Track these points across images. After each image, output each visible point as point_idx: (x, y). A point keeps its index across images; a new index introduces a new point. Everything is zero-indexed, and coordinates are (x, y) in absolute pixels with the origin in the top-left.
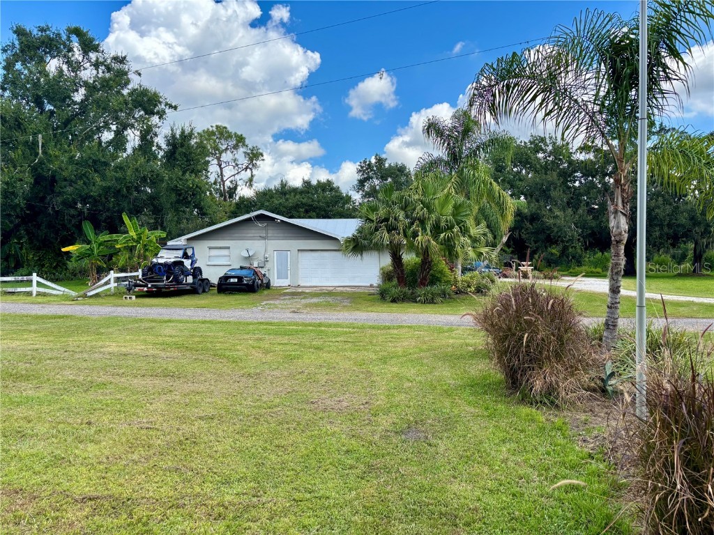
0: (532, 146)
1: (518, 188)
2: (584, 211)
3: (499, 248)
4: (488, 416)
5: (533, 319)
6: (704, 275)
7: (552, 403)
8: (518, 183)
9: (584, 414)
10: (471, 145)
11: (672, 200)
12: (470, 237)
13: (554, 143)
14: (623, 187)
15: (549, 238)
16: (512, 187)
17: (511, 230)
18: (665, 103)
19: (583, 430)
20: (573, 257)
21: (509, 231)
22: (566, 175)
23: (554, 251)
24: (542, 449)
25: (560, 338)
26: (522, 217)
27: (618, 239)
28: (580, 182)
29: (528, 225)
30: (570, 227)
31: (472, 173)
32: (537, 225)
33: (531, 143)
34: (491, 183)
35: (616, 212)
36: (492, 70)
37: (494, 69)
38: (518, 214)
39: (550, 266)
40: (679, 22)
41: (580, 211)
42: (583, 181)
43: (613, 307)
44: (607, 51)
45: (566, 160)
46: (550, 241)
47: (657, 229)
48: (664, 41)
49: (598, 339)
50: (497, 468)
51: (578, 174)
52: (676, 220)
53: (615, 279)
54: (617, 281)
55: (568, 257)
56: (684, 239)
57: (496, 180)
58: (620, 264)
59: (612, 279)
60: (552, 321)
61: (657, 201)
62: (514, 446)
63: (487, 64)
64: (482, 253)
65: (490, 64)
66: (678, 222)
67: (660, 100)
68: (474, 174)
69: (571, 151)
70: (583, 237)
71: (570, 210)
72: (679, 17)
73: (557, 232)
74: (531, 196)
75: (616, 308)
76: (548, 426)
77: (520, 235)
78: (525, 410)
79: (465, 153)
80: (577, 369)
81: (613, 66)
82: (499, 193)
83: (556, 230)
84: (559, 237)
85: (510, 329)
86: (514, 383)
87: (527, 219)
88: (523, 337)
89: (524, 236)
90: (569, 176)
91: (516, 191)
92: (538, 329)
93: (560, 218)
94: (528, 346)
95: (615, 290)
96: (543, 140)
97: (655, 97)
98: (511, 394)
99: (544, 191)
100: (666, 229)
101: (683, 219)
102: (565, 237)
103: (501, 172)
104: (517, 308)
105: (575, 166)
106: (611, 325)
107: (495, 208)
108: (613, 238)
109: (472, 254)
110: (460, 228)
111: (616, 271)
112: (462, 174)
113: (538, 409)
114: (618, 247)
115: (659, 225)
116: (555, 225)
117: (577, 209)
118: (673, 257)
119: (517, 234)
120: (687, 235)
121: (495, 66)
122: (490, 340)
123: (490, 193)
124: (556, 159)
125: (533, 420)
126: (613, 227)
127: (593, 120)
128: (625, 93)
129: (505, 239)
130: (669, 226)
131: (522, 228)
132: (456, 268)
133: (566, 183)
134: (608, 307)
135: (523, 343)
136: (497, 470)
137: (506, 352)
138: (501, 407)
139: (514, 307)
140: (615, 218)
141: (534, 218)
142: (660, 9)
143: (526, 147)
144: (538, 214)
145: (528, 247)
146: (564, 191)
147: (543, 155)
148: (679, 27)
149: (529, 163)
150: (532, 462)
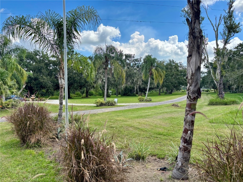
0: (35, 53)
1: (29, 68)
2: (53, 77)
3: (22, 90)
4: (12, 157)
5: (31, 116)
6: (89, 97)
7: (39, 146)
8: (29, 66)
9: (50, 147)
10: (8, 49)
11: (80, 75)
12: (8, 85)
13: (43, 53)
14: (63, 70)
15: (42, 86)
16: (27, 67)
17: (27, 83)
18: (74, 45)
19: (50, 153)
20: (51, 93)
21: (26, 84)
22: (47, 65)
23: (44, 91)
24: (33, 164)
25: (42, 122)
26: (31, 79)
27: (61, 87)
28: (52, 68)
29: (34, 81)
30: (49, 83)
31: (8, 60)
32: (37, 82)
33: (34, 52)
34: (17, 65)
35: (61, 78)
36: (13, 20)
37: (14, 19)
38: (29, 77)
39: (42, 96)
40: (77, 21)
41: (52, 77)
42: (53, 67)
43: (61, 109)
44: (56, 25)
45: (47, 60)
46: (42, 87)
47: (76, 84)
48: (73, 26)
49: (56, 120)
50: (14, 177)
51: (51, 65)
52: (81, 81)
53: (61, 100)
54: (62, 101)
55: (49, 93)
56: (83, 87)
57: (20, 64)
58: (62, 95)
59: (60, 100)
60: (39, 116)
61: (76, 75)
62: (22, 166)
63: (11, 17)
64: (13, 92)
65: (13, 17)
66: (82, 82)
67: (73, 44)
68: (9, 61)
69: (49, 57)
70: (53, 86)
71: (49, 77)
72: (77, 20)
73: (45, 84)
74: (35, 71)
75: (62, 109)
76: (37, 155)
77: (31, 85)
78: (28, 151)
79: (5, 52)
80: (48, 132)
81: (58, 30)
82: (21, 69)
83: (44, 83)
84: (45, 86)
85: (22, 121)
86: (24, 141)
87: (33, 79)
88: (27, 123)
89: (32, 86)
90: (48, 65)
91: (29, 69)
92: (33, 120)
93: (45, 79)
94: (29, 126)
95: (61, 104)
96: (38, 51)
97: (71, 43)
98: (23, 146)
99: (39, 70)
100: (78, 84)
101: (83, 81)
102: (47, 86)
103: (22, 61)
104: (25, 113)
105: (50, 62)
106: (60, 115)
107: (19, 75)
108: (60, 87)
109: (9, 92)
110: (3, 82)
111: (61, 97)
112: (4, 60)
113: (33, 149)
114: (62, 89)
115: (76, 83)
116: (43, 82)
117: (51, 77)
118: (81, 92)
119: (29, 85)
120: (84, 86)
121: (15, 18)
122: (13, 126)
123: (17, 69)
124: (43, 59)
125: (31, 154)
126: (60, 83)
127: (52, 47)
128: (62, 40)
129: (24, 87)
130: (79, 83)
131: (31, 82)
132: (2, 98)
133: (47, 67)
134: (59, 109)
135: (27, 125)
136: (14, 178)
137: (20, 130)
138: (18, 152)
139: (24, 112)
140: (60, 80)
141: (36, 79)
142: (72, 16)
143: (32, 53)
144: (37, 78)
145: (34, 89)
146: (46, 70)
147: (39, 57)
148: (77, 23)
149: (33, 59)
150: (29, 171)
